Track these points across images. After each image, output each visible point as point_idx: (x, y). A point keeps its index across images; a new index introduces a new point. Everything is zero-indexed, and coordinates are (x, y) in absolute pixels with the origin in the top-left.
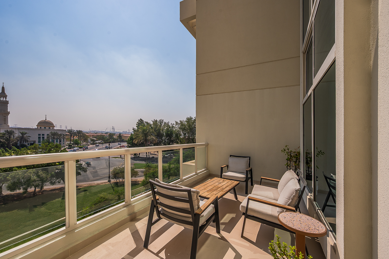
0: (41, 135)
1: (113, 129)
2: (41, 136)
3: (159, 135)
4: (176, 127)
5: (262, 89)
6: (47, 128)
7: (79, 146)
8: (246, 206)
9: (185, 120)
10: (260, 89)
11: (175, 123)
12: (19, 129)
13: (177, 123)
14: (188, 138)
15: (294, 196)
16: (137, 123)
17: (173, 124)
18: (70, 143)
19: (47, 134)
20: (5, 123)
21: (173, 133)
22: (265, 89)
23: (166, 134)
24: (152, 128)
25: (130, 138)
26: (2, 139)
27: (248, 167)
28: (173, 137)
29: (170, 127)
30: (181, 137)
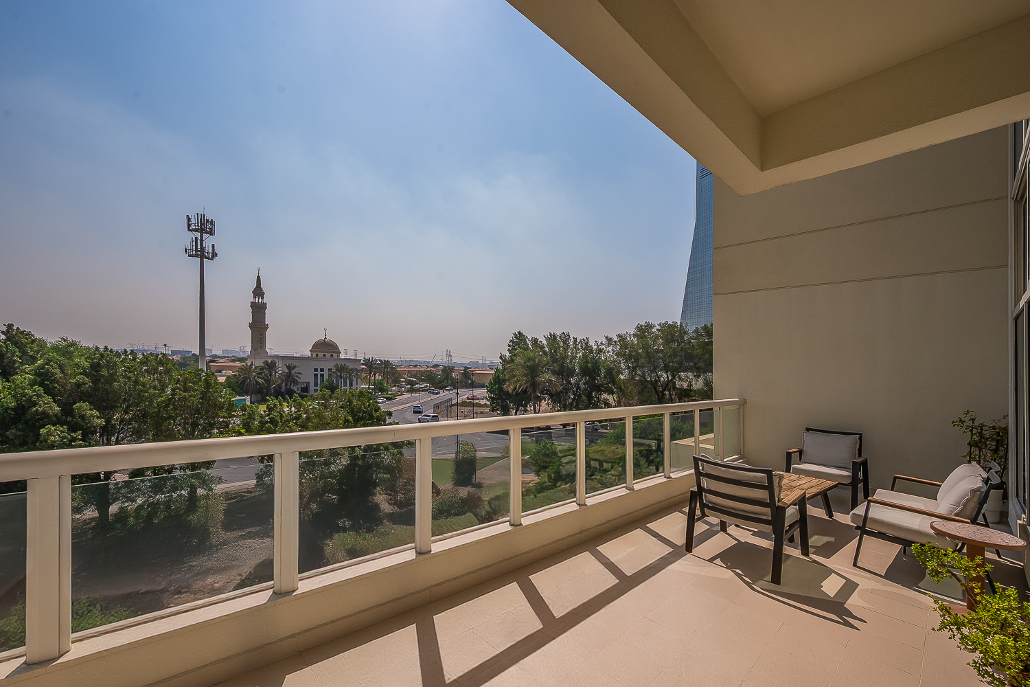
0: (319, 370)
1: (449, 355)
2: (319, 373)
3: (564, 372)
4: (608, 352)
5: (896, 277)
6: (328, 355)
7: (386, 396)
8: (863, 513)
9: (632, 331)
10: (888, 278)
11: (604, 341)
12: (284, 358)
13: (609, 340)
14: (640, 381)
15: (968, 501)
16: (511, 341)
17: (602, 343)
18: (369, 388)
19: (329, 369)
20: (261, 347)
21: (599, 366)
22: (903, 276)
23: (581, 368)
24: (545, 353)
25: (494, 380)
26: (260, 378)
27: (857, 455)
28: (599, 376)
29: (591, 352)
30: (622, 377)
